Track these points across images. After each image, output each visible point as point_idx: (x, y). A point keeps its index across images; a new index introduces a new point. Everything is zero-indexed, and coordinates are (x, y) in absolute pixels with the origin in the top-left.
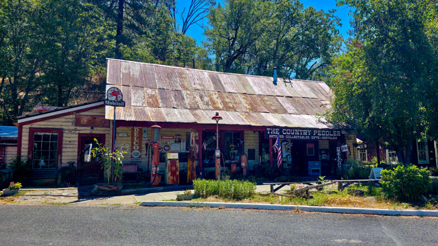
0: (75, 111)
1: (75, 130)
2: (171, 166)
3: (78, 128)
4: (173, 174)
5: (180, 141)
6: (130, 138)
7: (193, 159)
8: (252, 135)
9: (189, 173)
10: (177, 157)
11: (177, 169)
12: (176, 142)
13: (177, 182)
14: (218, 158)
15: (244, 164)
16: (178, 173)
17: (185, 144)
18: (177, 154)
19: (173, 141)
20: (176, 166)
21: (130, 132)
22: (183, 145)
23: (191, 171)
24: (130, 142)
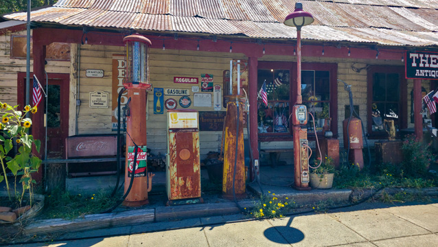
0: (9, 28)
1: (12, 65)
2: (179, 150)
3: (18, 62)
4: (184, 169)
5: (210, 89)
6: (110, 81)
7: (237, 129)
8: (354, 77)
9: (227, 166)
10: (195, 124)
11: (193, 155)
12: (203, 89)
13: (195, 191)
14: (302, 126)
15: (356, 141)
16: (196, 168)
17: (220, 93)
18: (195, 116)
19: (196, 88)
20: (190, 148)
21: (110, 67)
22: (217, 95)
23: (234, 162)
24: (110, 89)
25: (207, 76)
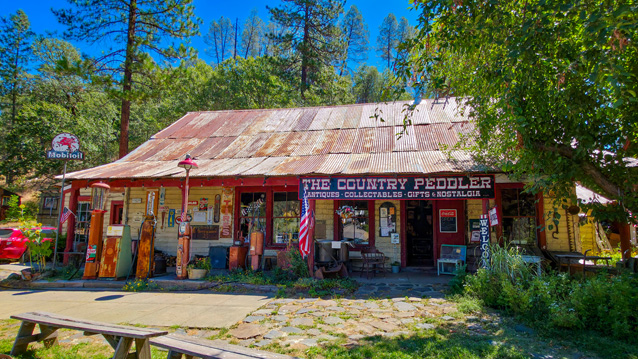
2: (108, 248)
4: (108, 260)
5: (206, 209)
6: (144, 206)
11: (114, 252)
12: (200, 209)
13: (112, 274)
16: (115, 260)
17: (212, 212)
20: (114, 247)
21: (145, 196)
24: (144, 211)
25: (204, 199)
